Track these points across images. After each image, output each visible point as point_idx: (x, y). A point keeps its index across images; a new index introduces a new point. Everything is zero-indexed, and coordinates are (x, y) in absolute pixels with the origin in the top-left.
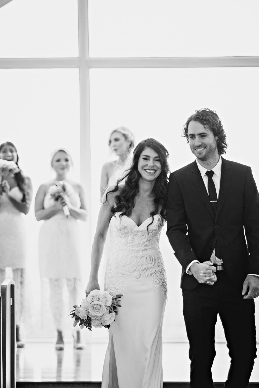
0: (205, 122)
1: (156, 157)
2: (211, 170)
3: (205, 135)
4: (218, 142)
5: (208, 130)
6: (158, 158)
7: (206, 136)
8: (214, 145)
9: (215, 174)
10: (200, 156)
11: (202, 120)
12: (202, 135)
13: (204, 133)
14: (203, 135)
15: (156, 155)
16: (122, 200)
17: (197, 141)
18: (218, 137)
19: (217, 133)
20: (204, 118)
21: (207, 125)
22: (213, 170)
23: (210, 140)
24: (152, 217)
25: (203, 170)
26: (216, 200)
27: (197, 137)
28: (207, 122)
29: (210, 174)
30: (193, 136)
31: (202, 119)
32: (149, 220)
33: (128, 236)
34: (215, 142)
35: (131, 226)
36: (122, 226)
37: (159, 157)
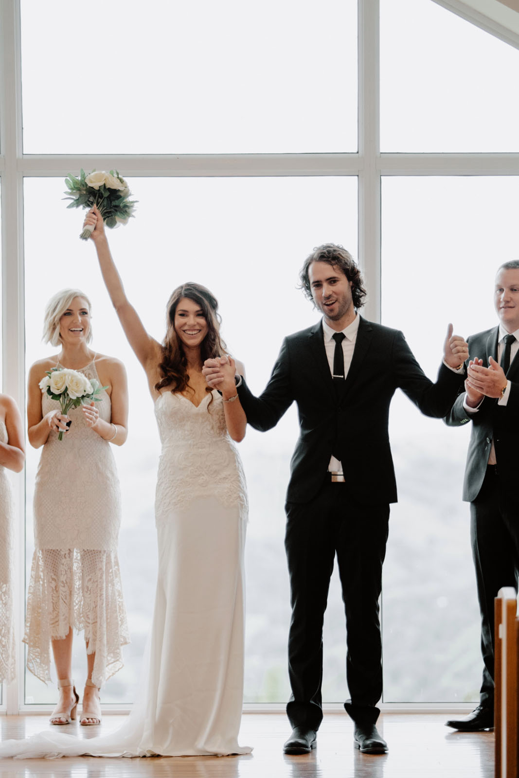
0: (333, 262)
1: (198, 311)
2: (341, 332)
3: (336, 279)
4: (353, 289)
5: (339, 271)
6: (201, 312)
7: (338, 281)
8: (349, 295)
9: (347, 338)
10: (332, 314)
11: (330, 259)
12: (332, 281)
13: (334, 278)
14: (333, 279)
15: (197, 308)
16: (169, 371)
17: (326, 290)
18: (353, 283)
19: (352, 276)
20: (331, 257)
21: (336, 265)
22: (345, 332)
23: (343, 285)
24: (210, 394)
25: (329, 333)
26: (341, 375)
27: (325, 285)
28: (336, 261)
29: (339, 338)
30: (318, 284)
31: (328, 257)
32: (206, 399)
33: (185, 425)
34: (350, 289)
35: (186, 407)
36: (173, 409)
37: (202, 310)
